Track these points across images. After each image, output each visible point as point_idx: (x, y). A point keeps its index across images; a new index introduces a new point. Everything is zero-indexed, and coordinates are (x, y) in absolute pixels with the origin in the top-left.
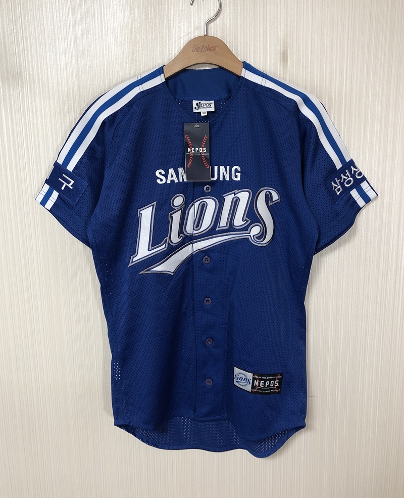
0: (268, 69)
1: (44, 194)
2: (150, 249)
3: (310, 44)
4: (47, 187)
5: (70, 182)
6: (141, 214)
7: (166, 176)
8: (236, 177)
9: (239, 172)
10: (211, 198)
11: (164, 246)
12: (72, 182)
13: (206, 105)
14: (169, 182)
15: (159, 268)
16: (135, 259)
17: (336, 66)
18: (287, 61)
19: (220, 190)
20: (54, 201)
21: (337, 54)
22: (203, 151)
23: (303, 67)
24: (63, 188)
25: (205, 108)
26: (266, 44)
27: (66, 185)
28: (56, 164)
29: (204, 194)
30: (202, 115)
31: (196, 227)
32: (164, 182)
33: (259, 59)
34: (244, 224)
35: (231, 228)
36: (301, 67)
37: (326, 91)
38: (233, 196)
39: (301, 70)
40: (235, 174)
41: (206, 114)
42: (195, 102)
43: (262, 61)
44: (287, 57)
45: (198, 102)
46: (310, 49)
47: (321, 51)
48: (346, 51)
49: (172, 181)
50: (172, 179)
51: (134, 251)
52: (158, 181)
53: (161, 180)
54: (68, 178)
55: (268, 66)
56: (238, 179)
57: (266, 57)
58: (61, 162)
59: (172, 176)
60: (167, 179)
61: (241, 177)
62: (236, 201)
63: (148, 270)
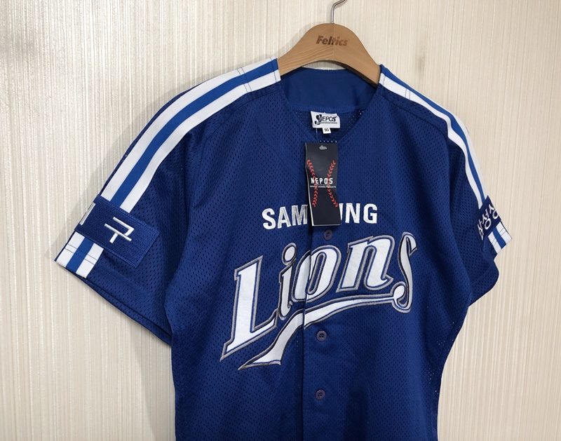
1: (74, 250)
2: (253, 330)
4: (79, 239)
5: (127, 230)
6: (240, 276)
7: (276, 217)
8: (370, 218)
9: (374, 212)
10: (331, 248)
11: (272, 323)
12: (131, 230)
13: (329, 118)
14: (280, 227)
15: (266, 359)
16: (230, 348)
19: (345, 236)
20: (95, 262)
22: (329, 182)
24: (112, 241)
25: (328, 123)
27: (119, 236)
28: (99, 201)
29: (323, 243)
30: (324, 132)
31: (311, 290)
32: (273, 226)
34: (385, 283)
35: (362, 289)
38: (365, 244)
40: (369, 214)
41: (330, 132)
42: (314, 115)
45: (318, 114)
49: (284, 225)
50: (284, 221)
51: (228, 335)
52: (266, 226)
53: (270, 224)
54: (122, 223)
56: (374, 221)
58: (109, 195)
59: (284, 218)
60: (277, 223)
61: (378, 219)
62: (371, 252)
63: (250, 363)
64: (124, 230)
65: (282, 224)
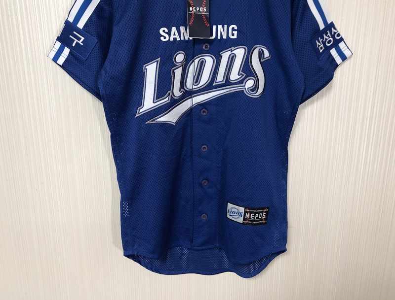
1: (56, 51)
2: (155, 101)
4: (58, 44)
5: (81, 39)
7: (169, 34)
8: (233, 35)
9: (235, 30)
10: (209, 56)
11: (167, 99)
12: (83, 39)
14: (172, 39)
15: (163, 119)
16: (141, 111)
19: (217, 48)
20: (66, 57)
22: (203, 10)
24: (74, 45)
27: (77, 42)
28: (67, 22)
29: (203, 52)
31: (196, 83)
32: (167, 39)
34: (240, 78)
35: (227, 82)
38: (229, 53)
40: (232, 32)
49: (175, 39)
51: (140, 103)
52: (162, 39)
53: (165, 38)
54: (78, 35)
56: (235, 37)
58: (71, 20)
59: (174, 35)
60: (170, 37)
61: (237, 35)
62: (233, 57)
63: (154, 120)
64: (79, 39)
65: (174, 38)
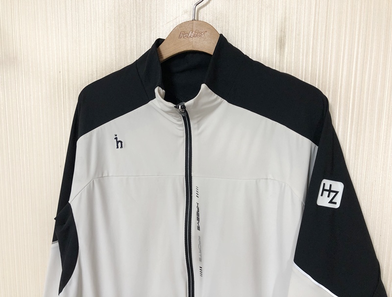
0: (262, 56)
3: (312, 28)
17: (344, 54)
18: (284, 48)
21: (345, 40)
23: (303, 55)
26: (261, 29)
33: (253, 45)
36: (301, 54)
37: (330, 83)
39: (301, 58)
43: (255, 48)
44: (284, 45)
46: (312, 34)
47: (325, 36)
48: (357, 36)
55: (262, 54)
57: (260, 42)
